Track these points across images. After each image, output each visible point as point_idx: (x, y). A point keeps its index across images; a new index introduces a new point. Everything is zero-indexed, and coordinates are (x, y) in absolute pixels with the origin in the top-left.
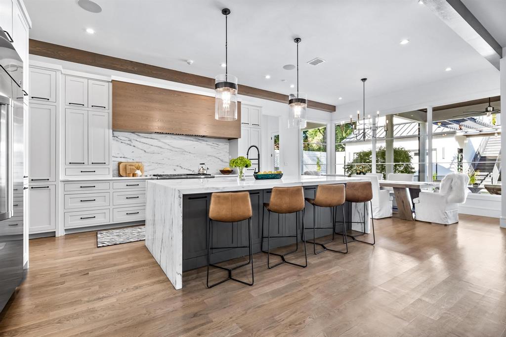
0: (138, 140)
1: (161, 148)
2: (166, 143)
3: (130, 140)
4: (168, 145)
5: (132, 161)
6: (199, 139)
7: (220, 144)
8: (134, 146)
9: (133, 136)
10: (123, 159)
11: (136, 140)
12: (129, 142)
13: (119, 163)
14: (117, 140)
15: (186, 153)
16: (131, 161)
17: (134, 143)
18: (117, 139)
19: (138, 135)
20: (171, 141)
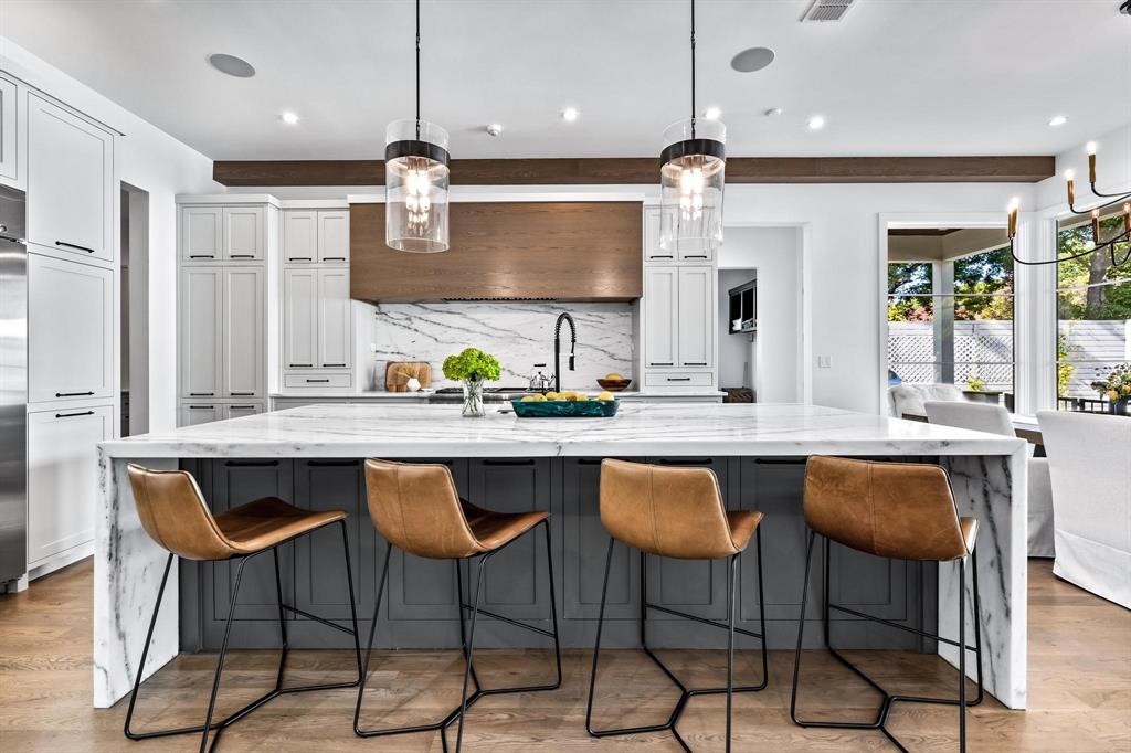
0: (422, 316)
1: (468, 331)
2: (477, 321)
3: (409, 319)
4: (483, 324)
5: (413, 360)
6: (553, 308)
7: (606, 315)
8: (416, 330)
9: (414, 310)
10: (396, 355)
11: (420, 318)
12: (407, 323)
13: (389, 364)
14: (386, 321)
15: (522, 341)
16: (410, 359)
17: (417, 324)
18: (385, 317)
19: (423, 308)
20: (487, 315)
